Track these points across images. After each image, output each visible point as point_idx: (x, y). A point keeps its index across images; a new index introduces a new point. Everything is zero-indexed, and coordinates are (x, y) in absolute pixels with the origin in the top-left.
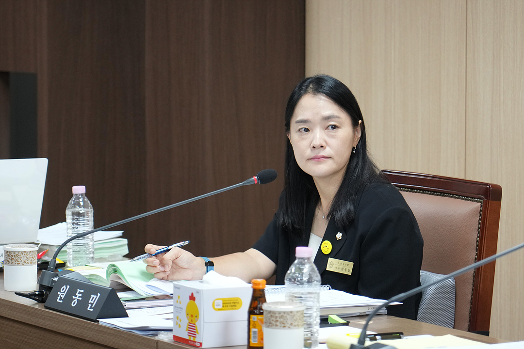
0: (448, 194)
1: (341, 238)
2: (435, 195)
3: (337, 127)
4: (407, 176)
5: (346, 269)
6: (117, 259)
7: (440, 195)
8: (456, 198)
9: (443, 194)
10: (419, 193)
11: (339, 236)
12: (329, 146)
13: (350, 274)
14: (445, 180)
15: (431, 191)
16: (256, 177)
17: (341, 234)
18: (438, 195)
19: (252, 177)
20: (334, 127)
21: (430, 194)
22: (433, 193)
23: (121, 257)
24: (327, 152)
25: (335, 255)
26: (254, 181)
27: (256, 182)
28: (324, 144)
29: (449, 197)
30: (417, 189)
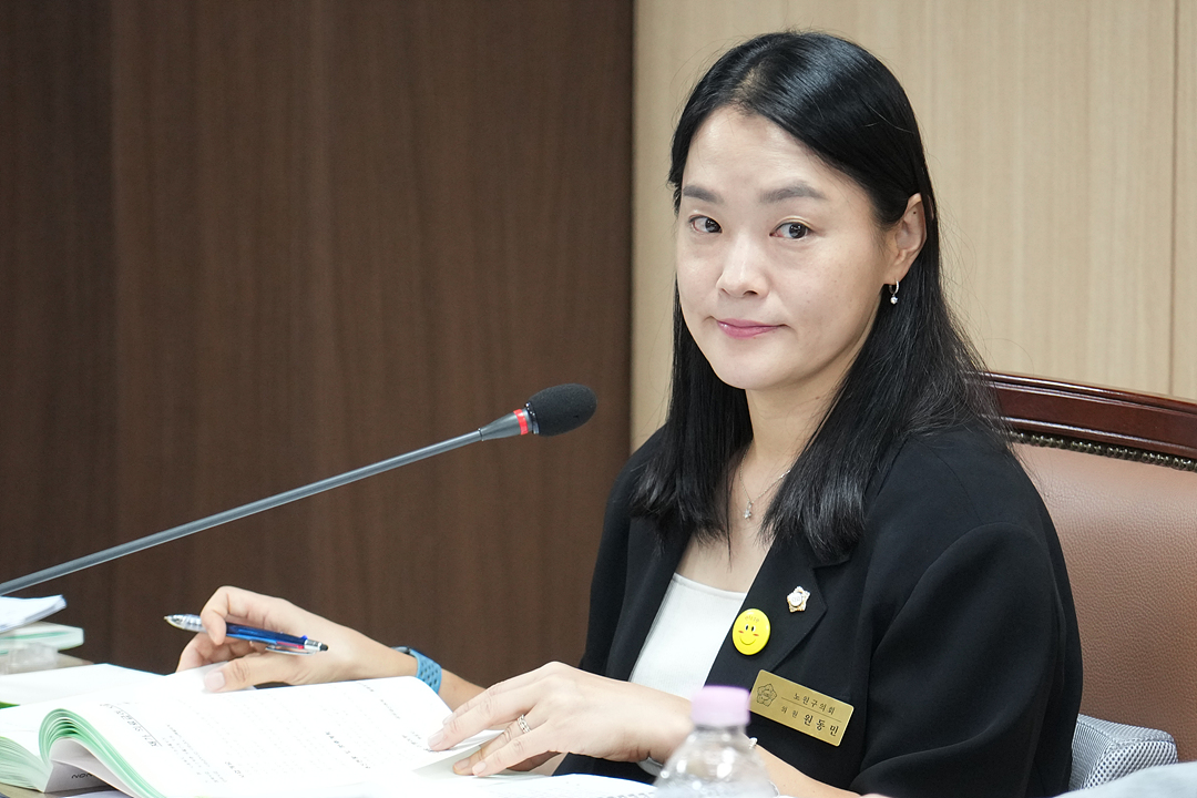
0: (1155, 453)
1: (803, 607)
2: (1110, 455)
3: (811, 231)
4: (1013, 388)
5: (821, 724)
6: (37, 660)
7: (1127, 457)
8: (1183, 467)
9: (1137, 453)
10: (1053, 446)
11: (798, 599)
12: (779, 292)
13: (836, 741)
14: (1146, 408)
15: (1095, 443)
16: (524, 414)
17: (806, 595)
18: (1118, 456)
19: (510, 412)
20: (799, 230)
21: (1091, 451)
22: (1104, 447)
23: (51, 656)
24: (771, 308)
25: (780, 665)
26: (517, 426)
27: (524, 430)
28: (758, 284)
29: (1159, 463)
30: (1048, 433)
